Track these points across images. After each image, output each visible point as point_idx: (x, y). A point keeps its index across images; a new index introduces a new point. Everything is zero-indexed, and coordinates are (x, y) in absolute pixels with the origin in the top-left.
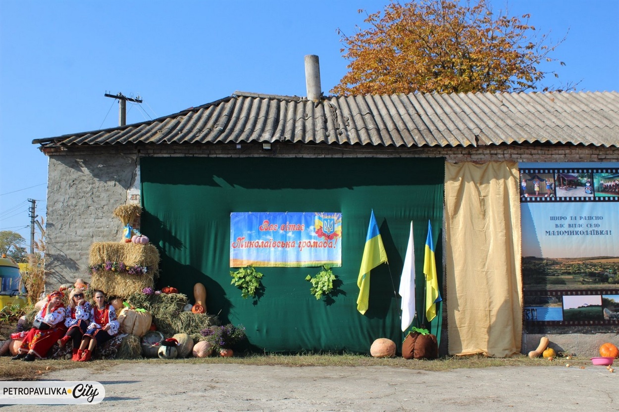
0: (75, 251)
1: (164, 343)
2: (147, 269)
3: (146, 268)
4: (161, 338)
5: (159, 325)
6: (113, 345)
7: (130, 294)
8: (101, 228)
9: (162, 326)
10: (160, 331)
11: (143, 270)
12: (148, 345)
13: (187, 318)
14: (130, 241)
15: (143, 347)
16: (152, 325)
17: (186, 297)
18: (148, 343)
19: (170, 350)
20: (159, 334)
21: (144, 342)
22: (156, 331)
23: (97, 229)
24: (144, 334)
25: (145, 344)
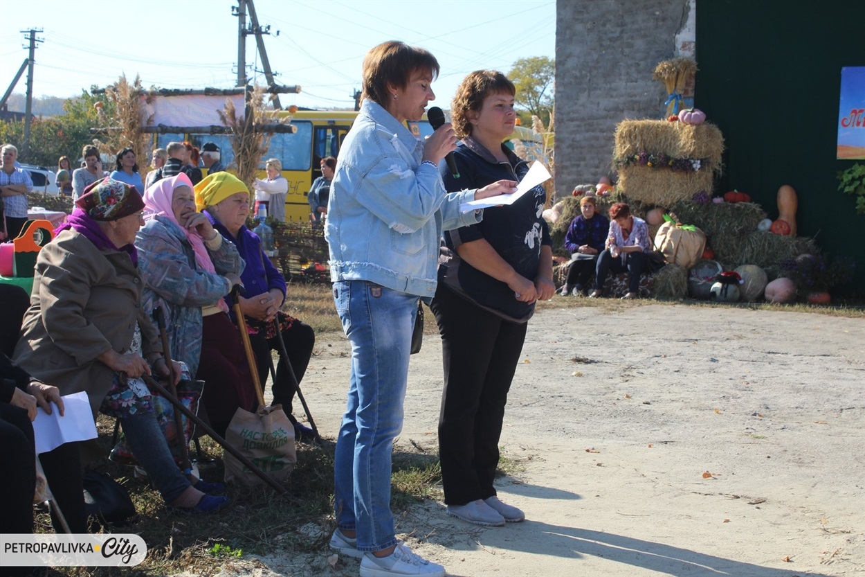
0: (598, 134)
1: (720, 279)
2: (701, 164)
3: (699, 162)
4: (718, 270)
5: (718, 251)
6: (643, 283)
7: (675, 201)
8: (636, 96)
9: (723, 253)
10: (717, 260)
11: (694, 166)
12: (696, 280)
13: (760, 241)
14: (676, 119)
15: (689, 282)
16: (705, 250)
17: (760, 207)
18: (698, 277)
19: (726, 289)
20: (716, 265)
21: (692, 276)
22: (713, 259)
23: (629, 99)
24: (692, 264)
25: (692, 279)
